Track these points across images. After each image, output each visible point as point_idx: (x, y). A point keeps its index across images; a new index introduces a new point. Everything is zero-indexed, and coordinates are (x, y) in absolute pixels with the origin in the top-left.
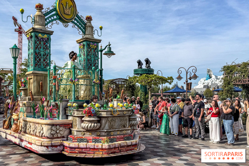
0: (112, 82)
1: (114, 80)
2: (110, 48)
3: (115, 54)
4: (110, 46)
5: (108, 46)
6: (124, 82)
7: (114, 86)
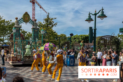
0: (101, 38)
1: (103, 36)
2: (103, 12)
3: (106, 17)
4: (103, 11)
5: (101, 11)
6: (111, 38)
7: (103, 41)
